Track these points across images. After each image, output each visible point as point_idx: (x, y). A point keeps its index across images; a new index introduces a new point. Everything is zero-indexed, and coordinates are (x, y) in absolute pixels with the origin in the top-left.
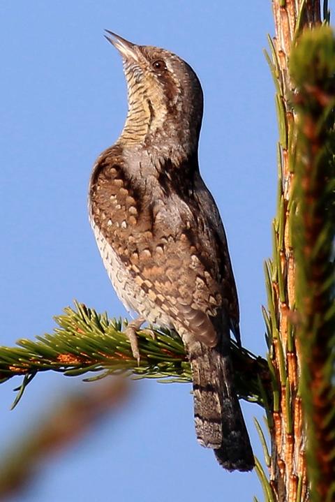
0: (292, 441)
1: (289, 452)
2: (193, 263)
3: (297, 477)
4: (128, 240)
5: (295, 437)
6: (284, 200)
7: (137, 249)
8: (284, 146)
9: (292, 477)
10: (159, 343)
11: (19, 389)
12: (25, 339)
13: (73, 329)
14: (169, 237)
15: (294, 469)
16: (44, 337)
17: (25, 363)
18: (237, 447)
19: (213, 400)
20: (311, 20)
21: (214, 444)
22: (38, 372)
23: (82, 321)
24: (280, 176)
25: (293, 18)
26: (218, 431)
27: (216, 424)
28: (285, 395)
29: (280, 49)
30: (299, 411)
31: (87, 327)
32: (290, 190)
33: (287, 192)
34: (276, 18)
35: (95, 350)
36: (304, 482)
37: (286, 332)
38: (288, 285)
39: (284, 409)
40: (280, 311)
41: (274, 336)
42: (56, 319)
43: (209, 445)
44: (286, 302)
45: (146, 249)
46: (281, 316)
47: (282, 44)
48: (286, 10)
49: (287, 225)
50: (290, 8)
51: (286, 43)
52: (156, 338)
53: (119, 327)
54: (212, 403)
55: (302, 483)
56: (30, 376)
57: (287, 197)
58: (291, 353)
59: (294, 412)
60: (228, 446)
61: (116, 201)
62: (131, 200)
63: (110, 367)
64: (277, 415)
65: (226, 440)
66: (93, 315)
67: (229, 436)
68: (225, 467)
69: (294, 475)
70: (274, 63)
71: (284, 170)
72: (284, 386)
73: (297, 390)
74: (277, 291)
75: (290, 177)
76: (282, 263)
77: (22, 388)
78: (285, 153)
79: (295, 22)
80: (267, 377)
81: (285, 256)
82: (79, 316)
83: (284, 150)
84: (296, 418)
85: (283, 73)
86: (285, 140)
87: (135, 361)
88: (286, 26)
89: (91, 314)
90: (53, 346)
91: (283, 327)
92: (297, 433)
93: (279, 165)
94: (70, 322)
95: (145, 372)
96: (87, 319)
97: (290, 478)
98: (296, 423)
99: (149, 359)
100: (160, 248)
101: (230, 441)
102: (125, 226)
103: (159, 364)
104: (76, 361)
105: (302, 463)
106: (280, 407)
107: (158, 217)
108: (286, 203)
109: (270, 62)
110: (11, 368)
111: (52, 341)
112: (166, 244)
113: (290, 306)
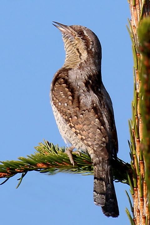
0: (143, 200)
1: (142, 205)
2: (96, 122)
3: (145, 217)
4: (67, 112)
5: (144, 198)
6: (137, 92)
7: (71, 116)
8: (136, 68)
9: (143, 217)
10: (82, 158)
11: (20, 179)
12: (22, 157)
13: (43, 152)
14: (86, 110)
15: (144, 213)
16: (30, 156)
17: (23, 168)
18: (112, 206)
19: (102, 184)
20: (147, 12)
21: (101, 204)
22: (28, 172)
23: (47, 149)
24: (135, 82)
25: (139, 11)
26: (104, 198)
27: (103, 196)
28: (139, 179)
29: (133, 25)
30: (145, 187)
31: (50, 151)
32: (139, 88)
33: (138, 89)
34: (131, 11)
35: (54, 161)
36: (148, 219)
37: (139, 152)
38: (139, 130)
39: (139, 186)
40: (136, 142)
41: (133, 154)
42: (36, 148)
43: (99, 204)
44: (139, 138)
45: (75, 116)
46: (136, 145)
47: (134, 23)
48: (136, 8)
49: (138, 104)
50: (137, 6)
51: (136, 22)
52: (81, 155)
53: (63, 151)
54: (102, 186)
55: (147, 219)
56: (24, 173)
57: (138, 91)
58: (141, 161)
59: (143, 187)
60: (108, 206)
61: (63, 94)
62: (69, 93)
63: (60, 168)
64: (136, 189)
65: (107, 203)
66: (52, 146)
67: (109, 201)
68: (106, 215)
69: (144, 216)
70: (131, 31)
71: (136, 79)
72: (139, 176)
73: (144, 178)
74: (134, 133)
75: (139, 82)
76: (137, 121)
77: (21, 179)
78: (137, 71)
79: (140, 12)
80: (131, 172)
81: (138, 117)
82: (45, 146)
83: (136, 70)
84: (144, 190)
85: (135, 36)
86: (136, 66)
87: (72, 166)
88: (136, 14)
89: (51, 145)
90: (35, 160)
91: (138, 149)
92: (145, 197)
93: (134, 77)
94: (42, 149)
95: (76, 171)
96: (49, 148)
97: (142, 217)
98: (144, 192)
99: (78, 165)
100: (82, 115)
101: (109, 203)
102: (66, 105)
103: (82, 167)
104: (45, 166)
105: (147, 210)
106: (137, 185)
107: (82, 101)
108: (137, 94)
109: (129, 31)
110: (16, 170)
111: (34, 157)
112: (84, 113)
113: (140, 140)
